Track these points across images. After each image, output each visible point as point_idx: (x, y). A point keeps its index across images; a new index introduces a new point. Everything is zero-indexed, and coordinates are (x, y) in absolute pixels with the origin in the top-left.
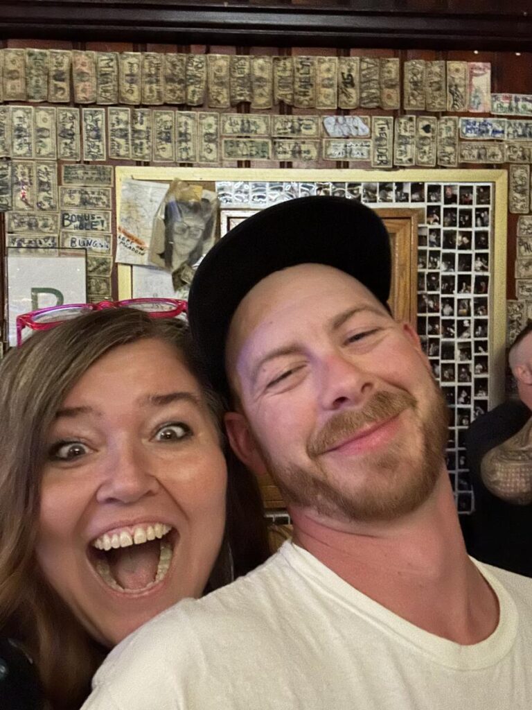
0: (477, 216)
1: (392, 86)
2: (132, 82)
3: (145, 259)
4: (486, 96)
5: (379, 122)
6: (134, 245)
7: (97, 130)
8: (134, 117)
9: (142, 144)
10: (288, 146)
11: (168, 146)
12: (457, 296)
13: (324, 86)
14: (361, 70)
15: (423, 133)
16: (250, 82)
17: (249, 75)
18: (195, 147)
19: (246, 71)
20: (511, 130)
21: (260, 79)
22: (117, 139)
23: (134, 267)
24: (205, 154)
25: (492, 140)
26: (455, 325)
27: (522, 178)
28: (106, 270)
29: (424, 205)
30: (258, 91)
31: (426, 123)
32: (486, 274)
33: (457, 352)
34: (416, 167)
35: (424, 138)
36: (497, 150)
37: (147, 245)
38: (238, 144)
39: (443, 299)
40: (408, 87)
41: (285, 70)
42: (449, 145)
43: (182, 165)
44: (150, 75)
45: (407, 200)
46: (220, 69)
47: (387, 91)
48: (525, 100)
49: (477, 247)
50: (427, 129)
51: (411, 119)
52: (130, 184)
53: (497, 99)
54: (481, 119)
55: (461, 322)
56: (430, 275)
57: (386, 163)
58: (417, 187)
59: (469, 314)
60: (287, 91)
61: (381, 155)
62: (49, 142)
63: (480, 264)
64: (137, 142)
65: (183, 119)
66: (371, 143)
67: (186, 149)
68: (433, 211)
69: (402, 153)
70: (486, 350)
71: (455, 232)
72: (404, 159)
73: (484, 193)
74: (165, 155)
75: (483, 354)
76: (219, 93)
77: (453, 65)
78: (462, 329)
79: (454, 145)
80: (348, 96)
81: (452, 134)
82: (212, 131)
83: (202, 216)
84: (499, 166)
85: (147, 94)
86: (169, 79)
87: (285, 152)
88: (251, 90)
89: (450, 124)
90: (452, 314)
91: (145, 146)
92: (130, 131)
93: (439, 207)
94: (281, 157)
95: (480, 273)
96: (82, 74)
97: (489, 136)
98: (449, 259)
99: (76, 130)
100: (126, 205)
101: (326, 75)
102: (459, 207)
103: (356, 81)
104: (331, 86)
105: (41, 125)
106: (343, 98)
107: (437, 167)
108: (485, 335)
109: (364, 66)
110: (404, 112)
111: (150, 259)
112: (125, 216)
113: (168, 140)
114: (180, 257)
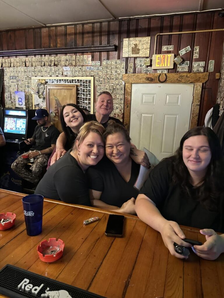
0: (89, 86)
1: (74, 61)
2: (34, 62)
4: (90, 62)
5: (72, 67)
6: (34, 91)
7: (29, 71)
8: (34, 68)
10: (57, 72)
11: (40, 73)
12: (85, 102)
15: (79, 70)
17: (51, 60)
20: (95, 69)
21: (53, 61)
22: (32, 72)
23: (34, 94)
24: (45, 74)
28: (31, 95)
29: (79, 84)
30: (52, 63)
31: (80, 68)
32: (90, 97)
34: (78, 76)
35: (80, 71)
36: (93, 73)
38: (50, 72)
39: (83, 102)
40: (77, 61)
41: (56, 59)
42: (84, 72)
43: (42, 76)
44: (37, 61)
45: (76, 83)
46: (47, 59)
47: (73, 62)
48: (98, 62)
49: (89, 92)
50: (80, 69)
51: (77, 67)
52: (33, 80)
53: (93, 62)
54: (89, 67)
56: (80, 97)
58: (78, 80)
59: (87, 105)
60: (57, 63)
61: (72, 74)
62: (23, 73)
64: (35, 73)
65: (42, 68)
66: (71, 72)
67: (42, 74)
68: (81, 85)
69: (76, 73)
71: (85, 89)
72: (76, 75)
73: (90, 81)
74: (39, 75)
76: (47, 63)
77: (85, 56)
80: (67, 63)
81: (84, 70)
82: (46, 70)
84: (92, 76)
85: (36, 64)
86: (39, 62)
87: (57, 74)
89: (84, 68)
92: (34, 71)
96: (27, 61)
97: (91, 70)
98: (84, 94)
99: (27, 71)
100: (33, 84)
101: (63, 59)
102: (85, 84)
103: (68, 60)
104: (64, 61)
105: (22, 70)
106: (66, 63)
107: (82, 76)
109: (69, 57)
110: (76, 66)
112: (33, 86)
114: (41, 92)
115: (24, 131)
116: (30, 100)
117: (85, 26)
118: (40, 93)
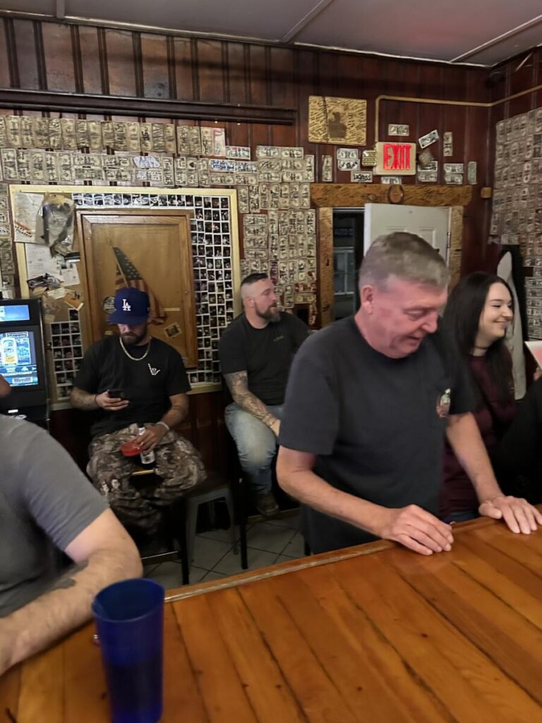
0: (222, 214)
1: (171, 140)
2: (15, 134)
3: (33, 239)
4: (223, 148)
5: (165, 160)
6: (25, 231)
8: (18, 155)
9: (24, 171)
10: (113, 172)
11: (41, 172)
12: (214, 258)
13: (132, 139)
14: (153, 131)
15: (190, 168)
16: (88, 136)
17: (87, 131)
18: (58, 172)
19: (85, 129)
20: (237, 167)
21: (94, 134)
22: (8, 168)
23: (26, 244)
24: (64, 177)
25: (227, 172)
26: (215, 274)
27: (244, 194)
28: (8, 246)
29: (193, 208)
30: (93, 141)
31: (191, 161)
32: (229, 246)
33: (216, 288)
34: (188, 186)
35: (191, 170)
36: (230, 178)
37: (33, 231)
38: (83, 171)
39: (208, 260)
40: (180, 141)
41: (108, 129)
42: (205, 174)
43: (50, 184)
44: (26, 130)
45: (184, 205)
46: (69, 128)
47: (168, 143)
48: (244, 150)
49: (223, 231)
50: (192, 165)
51: (183, 159)
52: (19, 195)
53: (229, 149)
54: (221, 161)
55: (217, 272)
56: (199, 246)
57: (171, 183)
58: (189, 198)
59: (221, 268)
60: (110, 141)
61: (167, 179)
63: (225, 240)
64: (22, 169)
65: (49, 156)
66: (162, 172)
67: (52, 174)
68: (198, 211)
69: (180, 178)
70: (231, 286)
71: (211, 223)
72: (181, 182)
73: (225, 202)
74: (39, 177)
75: (230, 288)
76: (70, 142)
77: (204, 129)
78: (218, 276)
79: (207, 174)
80: (146, 146)
81: (206, 168)
82: (67, 163)
83: (65, 213)
84: (232, 187)
85: (25, 141)
86: (39, 133)
87: (112, 176)
88: (89, 140)
89: (204, 162)
90: (212, 268)
91: (26, 172)
92: (16, 163)
93: (201, 209)
94: (110, 179)
95: (226, 246)
97: (225, 170)
98: (209, 238)
100: (17, 208)
101: (133, 133)
103: (150, 137)
104: (136, 139)
106: (144, 146)
107: (199, 187)
108: (230, 279)
109: (154, 128)
110: (179, 156)
111: (36, 240)
112: (17, 214)
113: (41, 168)
117: (200, 45)
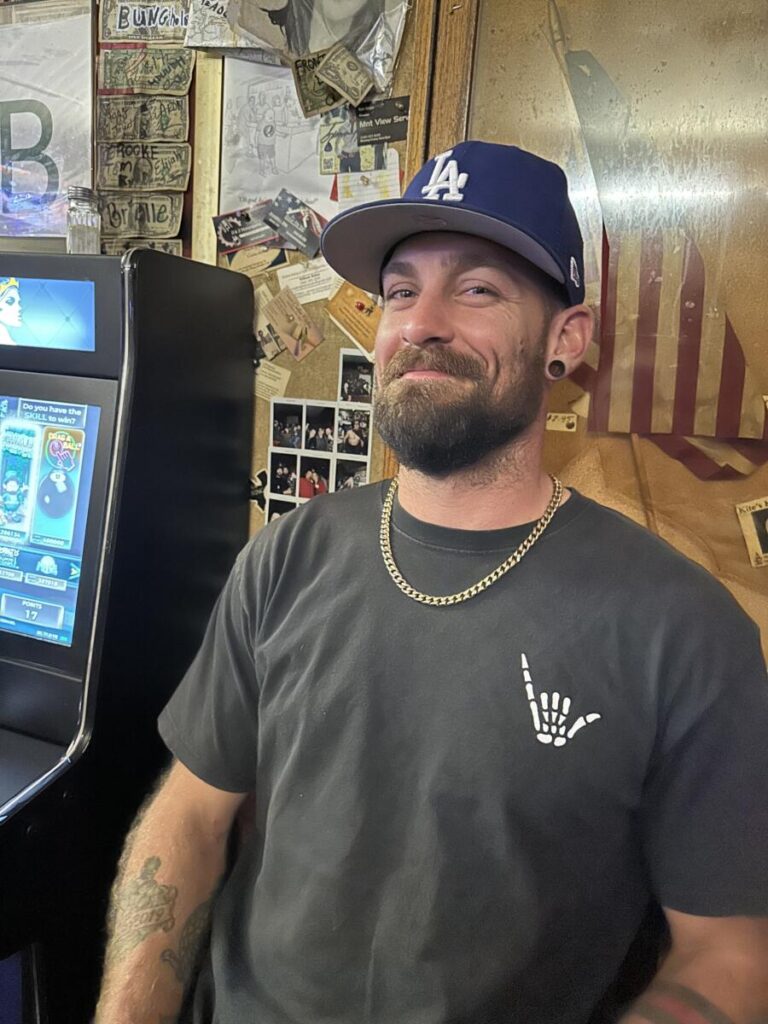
23: (227, 61)
28: (180, 79)
114: (332, 24)
115: (61, 586)
116: (162, 157)
118: (320, 40)
